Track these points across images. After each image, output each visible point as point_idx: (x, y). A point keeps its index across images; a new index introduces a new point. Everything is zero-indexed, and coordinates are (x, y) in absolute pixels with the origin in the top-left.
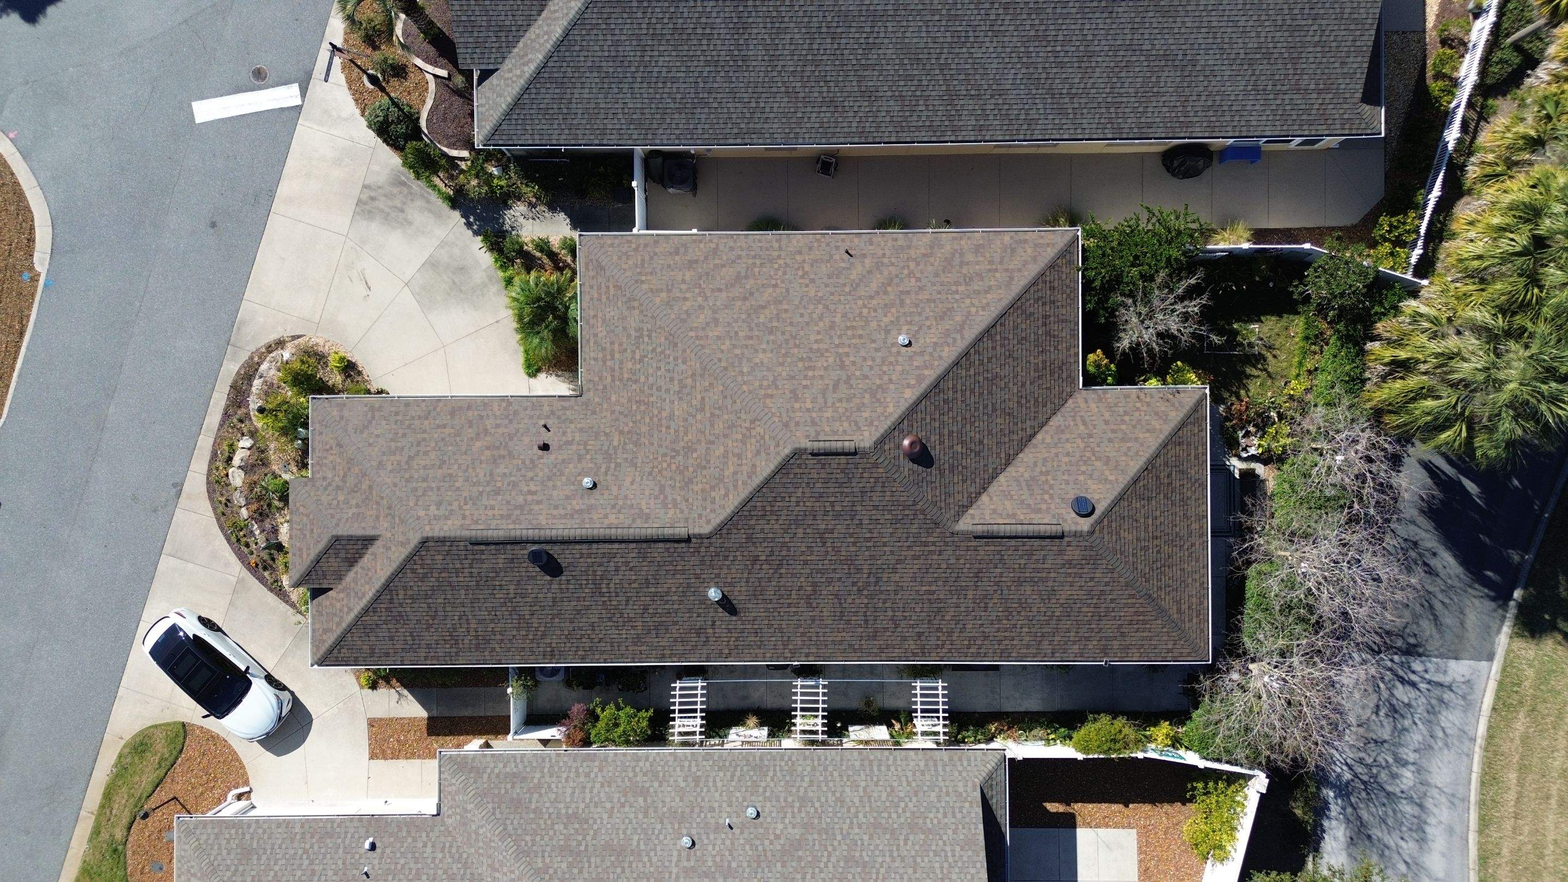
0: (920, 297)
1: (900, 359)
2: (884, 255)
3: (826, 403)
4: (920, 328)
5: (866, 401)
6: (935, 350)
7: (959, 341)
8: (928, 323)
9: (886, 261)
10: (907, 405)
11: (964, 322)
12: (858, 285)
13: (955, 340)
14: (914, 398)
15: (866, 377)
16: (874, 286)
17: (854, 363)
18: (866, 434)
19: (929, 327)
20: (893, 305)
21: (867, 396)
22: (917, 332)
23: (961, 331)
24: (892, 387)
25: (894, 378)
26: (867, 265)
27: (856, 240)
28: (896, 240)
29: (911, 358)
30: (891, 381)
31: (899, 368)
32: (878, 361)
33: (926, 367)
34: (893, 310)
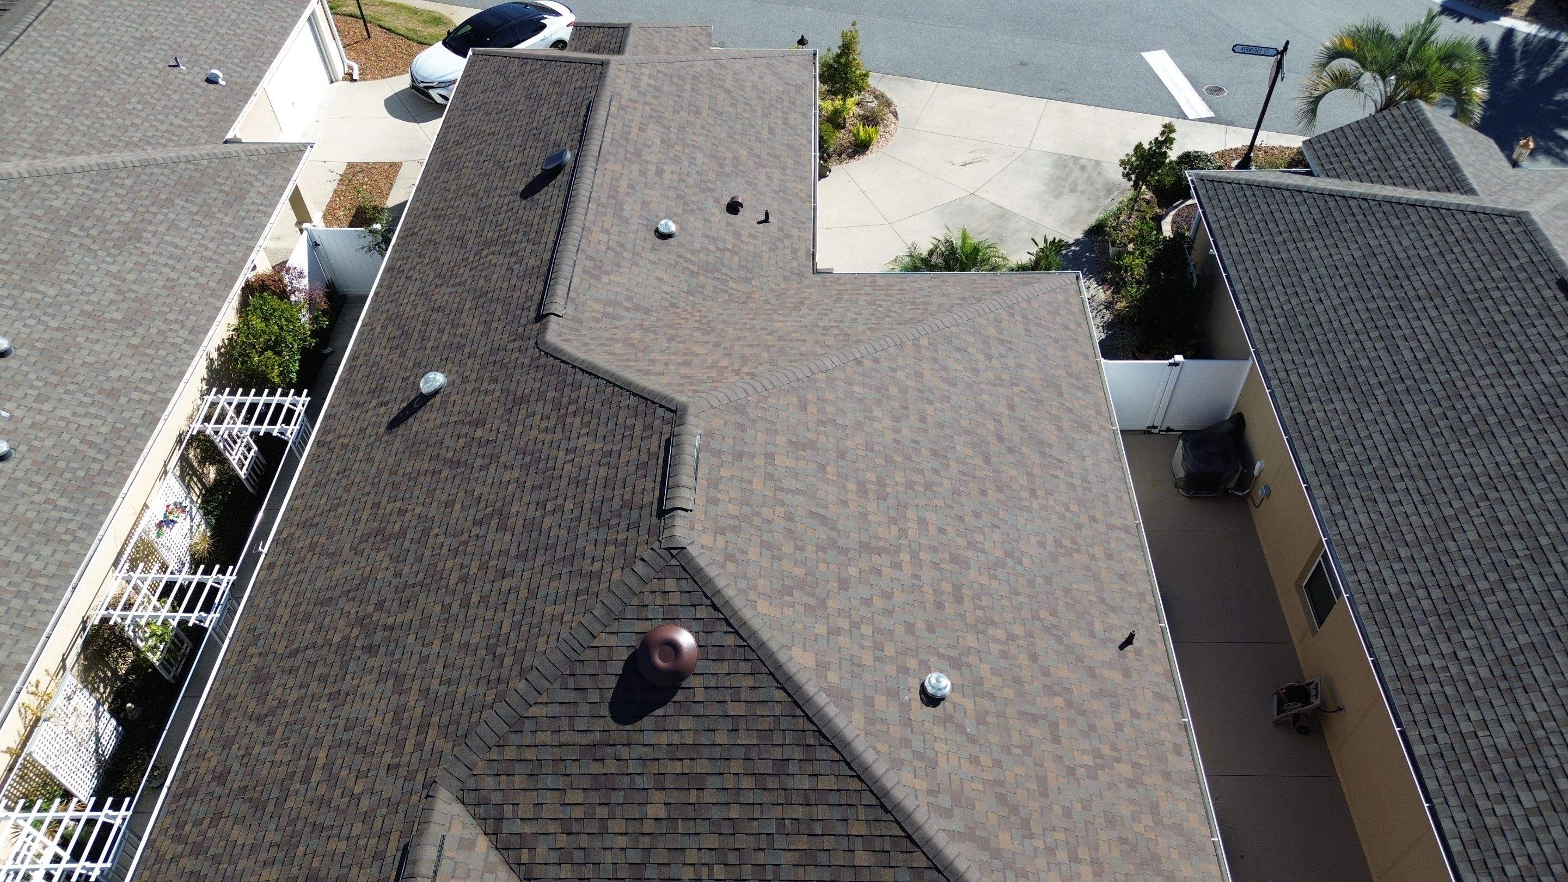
0: (1049, 765)
1: (890, 669)
2: (1135, 714)
3: (782, 490)
4: (973, 740)
5: (787, 565)
6: (919, 755)
7: (943, 823)
8: (985, 760)
9: (1124, 715)
10: (773, 645)
11: (996, 853)
12: (1059, 640)
13: (947, 813)
14: (792, 668)
15: (844, 584)
16: (1061, 671)
17: (878, 572)
18: (707, 540)
19: (974, 760)
20: (1021, 694)
21: (799, 572)
22: (961, 729)
23: (969, 835)
24: (821, 629)
25: (842, 640)
26: (1106, 672)
27: (1158, 668)
28: (1179, 753)
29: (892, 694)
30: (838, 632)
31: (867, 658)
32: (885, 622)
33: (870, 721)
34: (1009, 693)
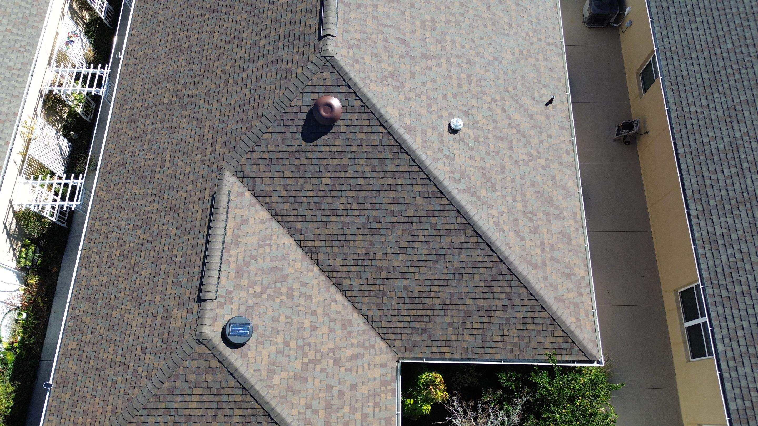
0: (507, 160)
1: (434, 117)
2: (549, 136)
3: (382, 25)
4: (472, 149)
5: (385, 65)
6: (447, 156)
7: (456, 185)
8: (477, 158)
9: (544, 136)
10: (378, 106)
11: (479, 198)
12: (517, 101)
13: (458, 181)
14: (387, 116)
15: (413, 75)
16: (516, 117)
17: (430, 68)
18: (344, 52)
19: (472, 158)
20: (496, 128)
21: (391, 69)
22: (467, 144)
23: (468, 190)
24: (402, 98)
25: (412, 103)
26: (538, 117)
27: (564, 115)
28: (568, 154)
29: (435, 128)
30: (409, 99)
31: (423, 112)
32: (432, 94)
33: (424, 141)
34: (491, 127)
